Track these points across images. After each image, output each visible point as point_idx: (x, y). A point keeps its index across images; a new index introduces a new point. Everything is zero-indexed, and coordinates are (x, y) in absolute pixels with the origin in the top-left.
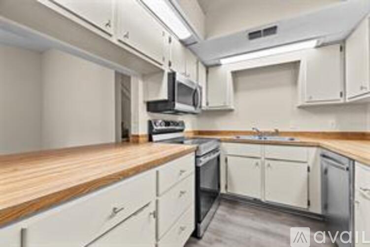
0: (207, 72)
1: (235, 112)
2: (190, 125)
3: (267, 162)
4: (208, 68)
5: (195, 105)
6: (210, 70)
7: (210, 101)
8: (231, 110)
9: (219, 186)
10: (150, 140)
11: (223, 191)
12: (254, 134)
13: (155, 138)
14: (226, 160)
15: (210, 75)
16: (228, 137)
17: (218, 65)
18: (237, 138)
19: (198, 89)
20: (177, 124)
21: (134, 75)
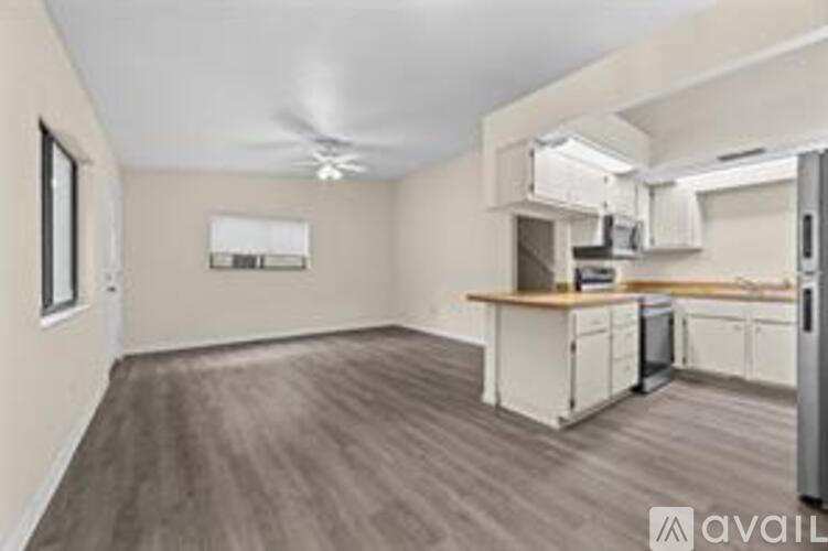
0: (652, 195)
1: (704, 255)
2: (622, 272)
3: (754, 326)
4: (652, 190)
5: (634, 247)
6: (657, 192)
7: (657, 238)
8: (697, 251)
9: (672, 359)
10: (578, 288)
11: (678, 364)
12: (743, 287)
13: (584, 287)
14: (684, 323)
15: (657, 199)
16: (689, 291)
17: (671, 184)
18: (706, 291)
19: (639, 226)
20: (604, 271)
21: (561, 220)
